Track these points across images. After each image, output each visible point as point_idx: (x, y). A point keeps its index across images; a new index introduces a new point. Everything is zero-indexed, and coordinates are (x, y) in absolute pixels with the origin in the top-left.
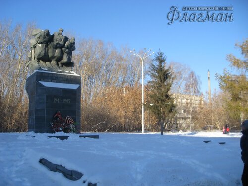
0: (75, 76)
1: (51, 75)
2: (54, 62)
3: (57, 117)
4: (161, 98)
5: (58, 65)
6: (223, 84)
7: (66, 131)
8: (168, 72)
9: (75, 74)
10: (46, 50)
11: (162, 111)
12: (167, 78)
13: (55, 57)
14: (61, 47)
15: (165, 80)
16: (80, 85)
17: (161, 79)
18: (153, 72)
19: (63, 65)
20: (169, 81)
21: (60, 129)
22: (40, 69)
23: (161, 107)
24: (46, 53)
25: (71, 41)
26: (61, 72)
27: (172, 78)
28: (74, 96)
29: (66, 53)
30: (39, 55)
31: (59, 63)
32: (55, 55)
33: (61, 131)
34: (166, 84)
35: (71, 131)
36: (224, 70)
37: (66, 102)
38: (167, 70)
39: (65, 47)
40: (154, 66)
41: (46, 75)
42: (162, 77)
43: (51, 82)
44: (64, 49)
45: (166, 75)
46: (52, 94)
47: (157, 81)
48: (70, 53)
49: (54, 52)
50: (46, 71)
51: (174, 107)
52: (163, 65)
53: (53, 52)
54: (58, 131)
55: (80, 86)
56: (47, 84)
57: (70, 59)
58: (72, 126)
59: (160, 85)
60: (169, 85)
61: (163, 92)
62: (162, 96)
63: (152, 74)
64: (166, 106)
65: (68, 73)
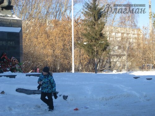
0: (17, 20)
3: (4, 58)
4: (95, 37)
7: (13, 70)
9: (17, 18)
11: (95, 50)
12: (101, 16)
15: (99, 18)
16: (22, 27)
17: (95, 17)
18: (87, 10)
19: (3, 8)
20: (103, 19)
21: (8, 69)
23: (95, 45)
26: (4, 16)
27: (106, 17)
28: (16, 38)
33: (8, 71)
34: (99, 22)
35: (17, 70)
37: (11, 44)
38: (101, 9)
40: (88, 4)
42: (96, 15)
45: (100, 13)
47: (92, 19)
51: (108, 46)
52: (97, 3)
54: (6, 71)
55: (22, 29)
57: (10, 2)
58: (17, 67)
59: (93, 24)
60: (103, 24)
61: (97, 31)
62: (96, 35)
63: (86, 12)
64: (100, 45)
65: (11, 17)
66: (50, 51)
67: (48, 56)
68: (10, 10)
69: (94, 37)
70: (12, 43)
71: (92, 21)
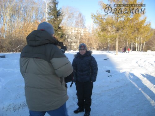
6: (96, 20)
8: (60, 12)
12: (59, 15)
15: (57, 17)
17: (55, 16)
20: (60, 17)
27: (63, 16)
34: (58, 19)
36: (97, 11)
38: (59, 10)
45: (59, 14)
47: (53, 17)
51: (64, 35)
52: (56, 6)
60: (61, 20)
61: (57, 25)
62: (56, 28)
63: (49, 12)
64: (58, 34)
71: (53, 19)
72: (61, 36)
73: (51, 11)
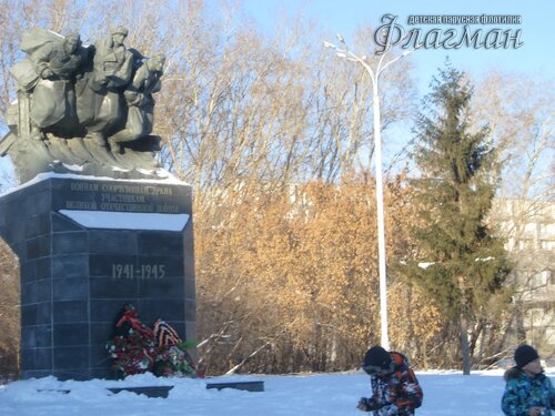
0: (173, 187)
1: (96, 187)
2: (93, 138)
3: (128, 325)
4: (460, 240)
5: (108, 147)
7: (158, 369)
8: (482, 144)
9: (173, 180)
10: (70, 99)
11: (462, 287)
12: (477, 165)
13: (99, 121)
14: (120, 87)
15: (470, 173)
16: (190, 214)
17: (455, 169)
18: (423, 144)
19: (125, 146)
20: (486, 176)
21: (142, 366)
22: (59, 168)
23: (459, 272)
24: (71, 108)
25: (150, 65)
26: (126, 176)
27: (498, 165)
28: (170, 250)
29: (136, 105)
30: (49, 118)
31: (112, 140)
32: (102, 115)
33: (143, 371)
34: (474, 188)
35: (174, 369)
37: (152, 275)
38: (478, 138)
39: (132, 89)
40: (428, 121)
41: (80, 187)
42: (459, 163)
43: (99, 209)
44: (128, 93)
45: (475, 155)
46: (107, 250)
47: (444, 176)
48: (148, 106)
49: (96, 105)
50: (78, 173)
51: (508, 271)
52: (461, 118)
53: (93, 108)
54: (135, 371)
55: (190, 219)
56: (88, 219)
57: (147, 125)
58: (175, 355)
59: (452, 193)
60: (488, 193)
61: (466, 218)
62: (462, 234)
63: (423, 150)
64: (478, 270)
65: (151, 177)
66: (301, 296)
67: (292, 314)
68: (148, 153)
69: (454, 243)
70: (154, 271)
71: (446, 184)
72: (491, 279)
73: (431, 143)
